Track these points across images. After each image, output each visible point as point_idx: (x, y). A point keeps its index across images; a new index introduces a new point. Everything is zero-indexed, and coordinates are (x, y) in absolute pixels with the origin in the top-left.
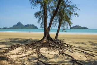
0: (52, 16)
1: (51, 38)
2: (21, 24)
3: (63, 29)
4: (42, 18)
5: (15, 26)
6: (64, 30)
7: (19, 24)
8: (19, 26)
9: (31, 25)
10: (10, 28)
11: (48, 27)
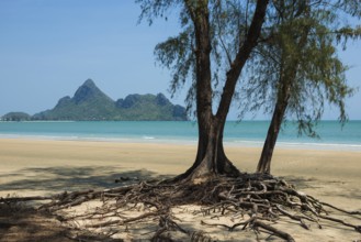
0: (233, 59)
1: (230, 164)
2: (97, 89)
3: (302, 124)
4: (191, 68)
5: (64, 102)
6: (306, 127)
7: (87, 91)
8: (86, 106)
9: (147, 98)
10: (42, 117)
11: (215, 112)
